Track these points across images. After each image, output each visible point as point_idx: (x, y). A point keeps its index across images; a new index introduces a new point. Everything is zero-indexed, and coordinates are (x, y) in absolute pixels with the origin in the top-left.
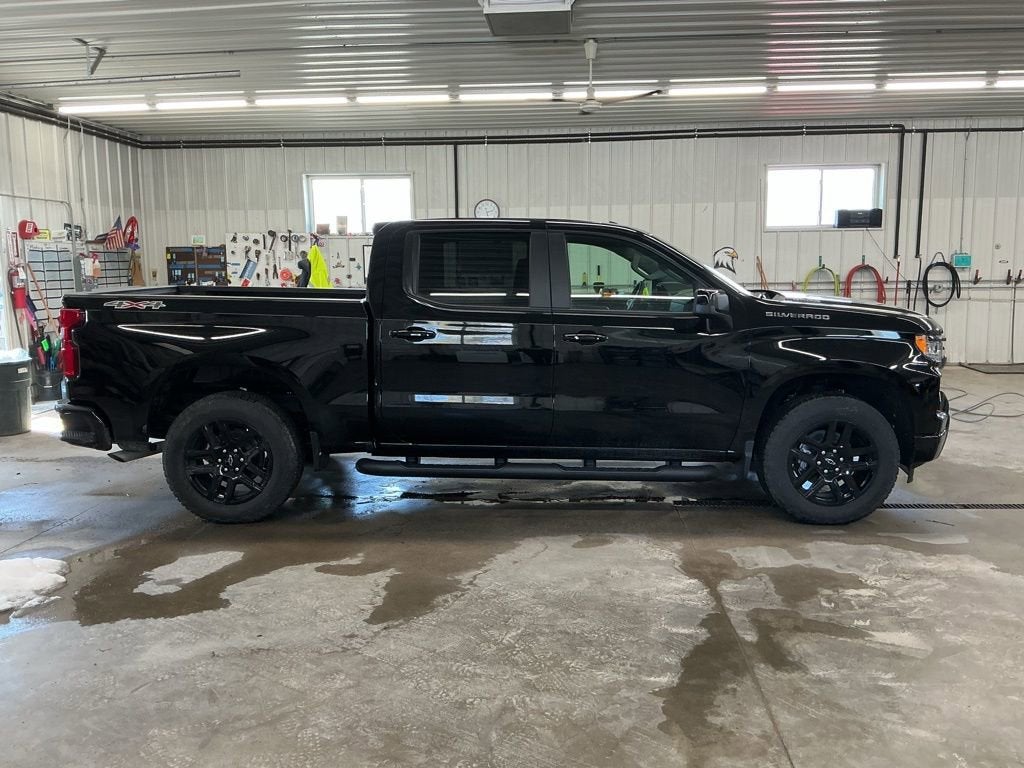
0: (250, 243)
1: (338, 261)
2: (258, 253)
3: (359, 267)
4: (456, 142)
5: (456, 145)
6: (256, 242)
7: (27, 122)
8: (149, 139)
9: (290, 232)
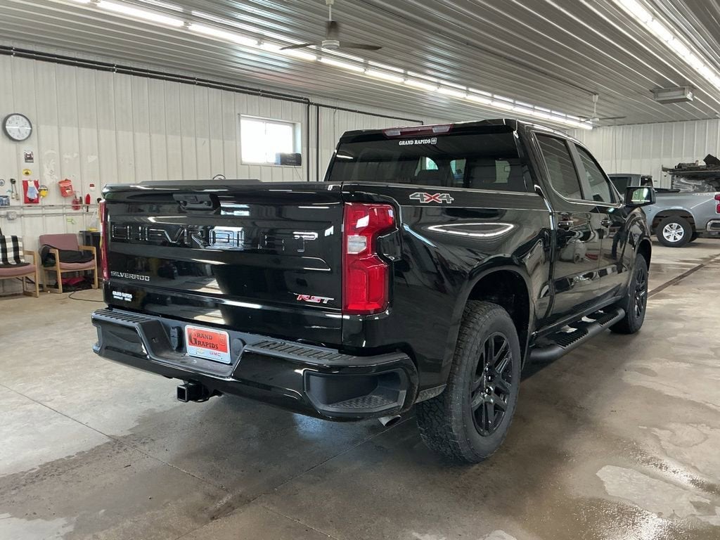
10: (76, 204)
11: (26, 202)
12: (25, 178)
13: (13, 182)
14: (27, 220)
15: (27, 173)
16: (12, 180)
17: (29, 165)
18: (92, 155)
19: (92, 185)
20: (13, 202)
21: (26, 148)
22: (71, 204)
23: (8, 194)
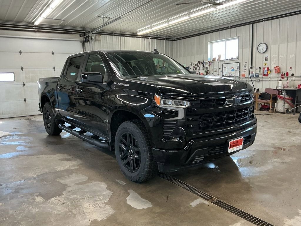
0: (194, 66)
1: (216, 69)
2: (196, 68)
3: (221, 71)
4: (252, 23)
5: (252, 24)
6: (196, 65)
7: (131, 38)
8: (176, 38)
9: (204, 61)
10: (283, 76)
11: (264, 76)
12: (264, 66)
13: (260, 68)
14: (264, 82)
15: (265, 65)
16: (259, 68)
17: (266, 62)
18: (292, 54)
19: (291, 68)
20: (260, 76)
21: (266, 55)
22: (280, 76)
23: (259, 73)
